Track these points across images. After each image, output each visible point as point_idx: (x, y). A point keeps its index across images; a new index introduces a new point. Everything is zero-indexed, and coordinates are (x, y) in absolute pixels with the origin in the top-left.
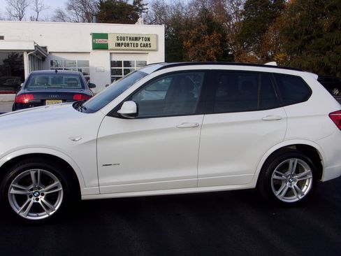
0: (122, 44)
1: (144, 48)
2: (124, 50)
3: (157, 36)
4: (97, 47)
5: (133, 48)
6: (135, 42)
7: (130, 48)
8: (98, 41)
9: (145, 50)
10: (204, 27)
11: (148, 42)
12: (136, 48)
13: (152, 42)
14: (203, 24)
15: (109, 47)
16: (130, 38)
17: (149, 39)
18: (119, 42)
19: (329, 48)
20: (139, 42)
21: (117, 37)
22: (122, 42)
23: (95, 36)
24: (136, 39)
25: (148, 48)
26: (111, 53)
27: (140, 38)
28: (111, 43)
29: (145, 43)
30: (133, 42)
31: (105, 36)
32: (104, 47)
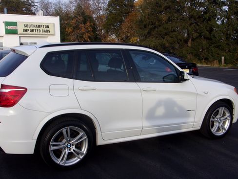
0: (28, 30)
1: (45, 33)
2: (30, 34)
3: (54, 25)
4: (8, 32)
5: (37, 33)
6: (39, 29)
7: (34, 33)
8: (10, 28)
9: (45, 35)
10: (81, 18)
11: (48, 29)
12: (39, 33)
13: (51, 28)
14: (80, 16)
15: (19, 32)
16: (34, 26)
17: (48, 27)
18: (26, 28)
19: (166, 34)
20: (41, 29)
21: (25, 25)
22: (28, 28)
23: (7, 24)
24: (39, 26)
25: (48, 33)
26: (20, 37)
27: (41, 26)
28: (20, 29)
29: (46, 29)
30: (36, 29)
31: (15, 24)
32: (15, 32)
